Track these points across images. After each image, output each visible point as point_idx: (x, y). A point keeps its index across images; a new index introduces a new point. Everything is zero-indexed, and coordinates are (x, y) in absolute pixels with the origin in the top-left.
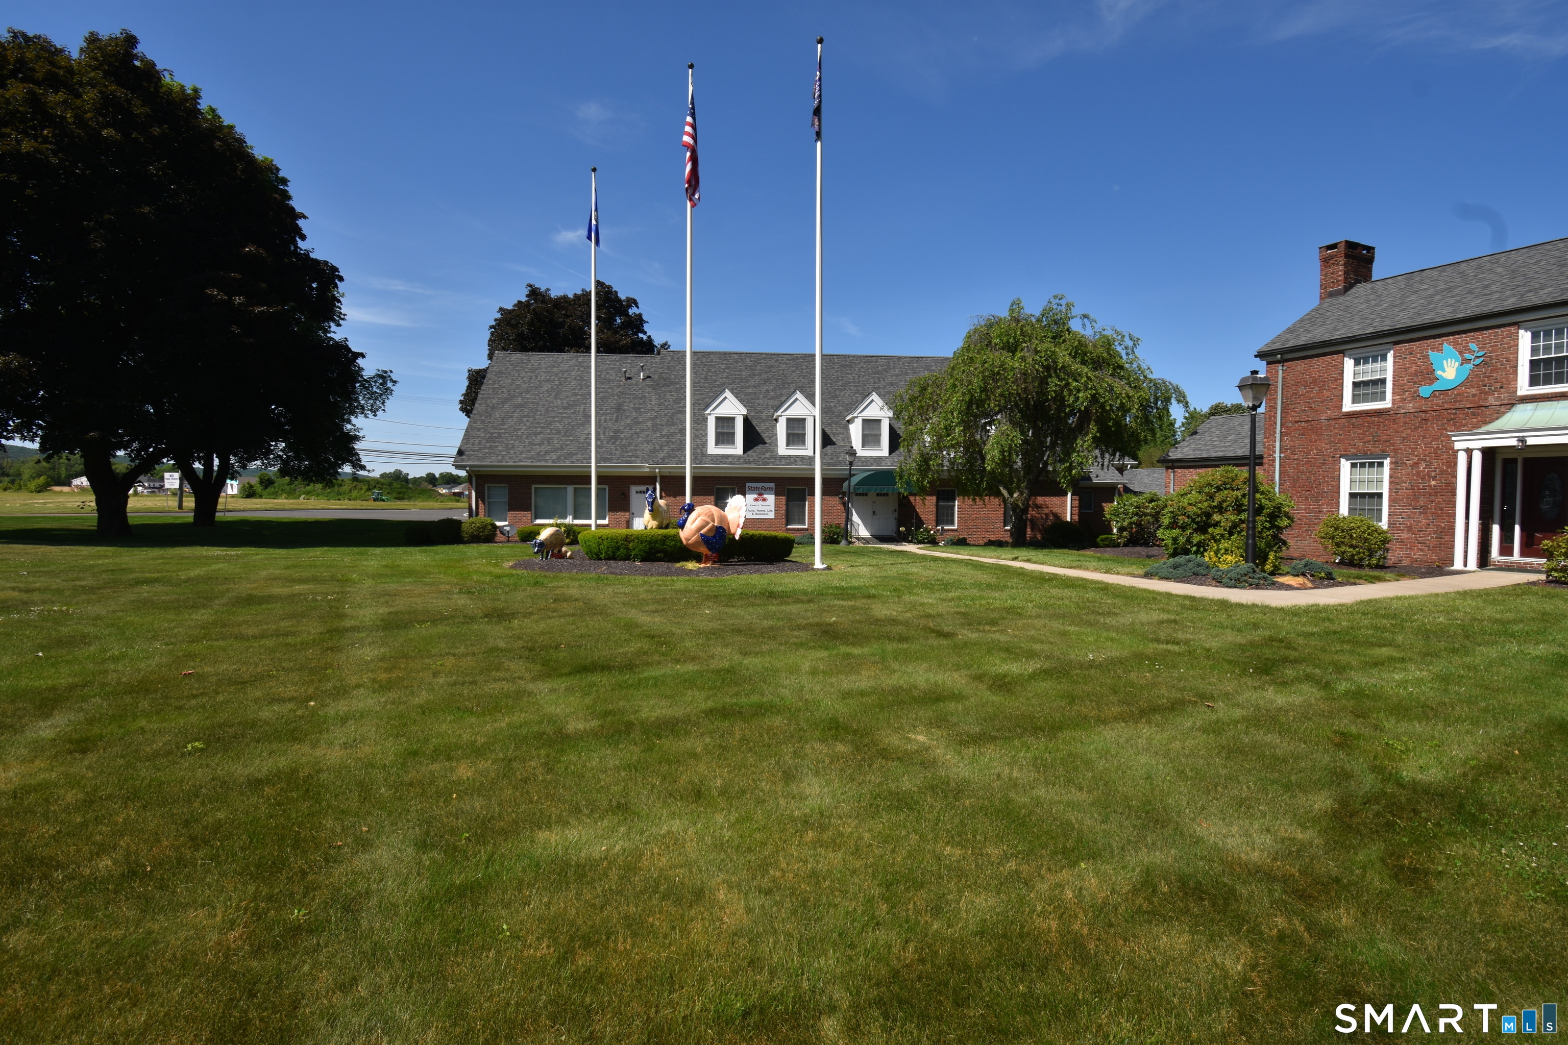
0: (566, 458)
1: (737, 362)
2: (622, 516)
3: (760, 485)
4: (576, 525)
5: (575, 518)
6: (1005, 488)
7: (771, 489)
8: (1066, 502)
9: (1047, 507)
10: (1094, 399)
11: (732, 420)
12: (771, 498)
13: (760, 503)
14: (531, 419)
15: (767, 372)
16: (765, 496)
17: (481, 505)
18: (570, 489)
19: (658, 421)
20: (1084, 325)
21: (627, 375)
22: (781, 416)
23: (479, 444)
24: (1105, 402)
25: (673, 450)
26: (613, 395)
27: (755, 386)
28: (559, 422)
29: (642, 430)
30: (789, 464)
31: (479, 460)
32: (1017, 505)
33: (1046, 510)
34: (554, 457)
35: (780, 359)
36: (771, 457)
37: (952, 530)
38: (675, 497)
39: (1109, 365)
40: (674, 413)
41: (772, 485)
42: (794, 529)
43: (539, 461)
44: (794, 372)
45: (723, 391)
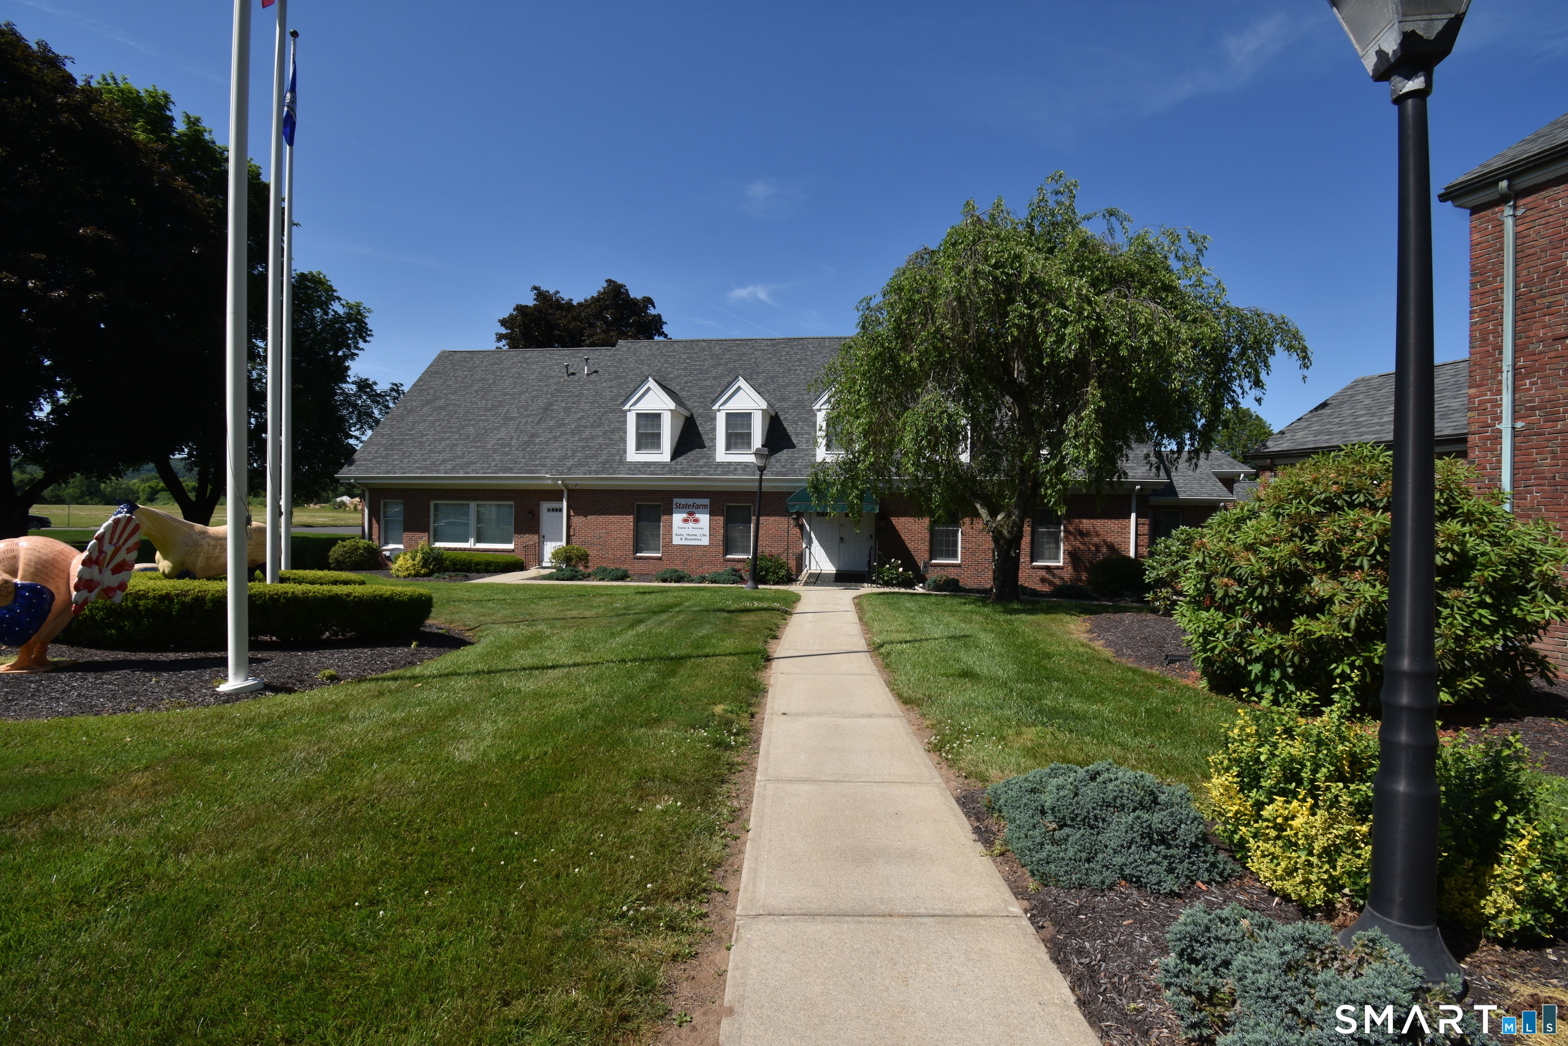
0: (462, 468)
1: (703, 350)
2: (532, 539)
3: (690, 501)
4: (478, 550)
5: (478, 540)
6: (984, 505)
7: (705, 506)
8: (1129, 527)
9: (1098, 535)
10: (1096, 336)
11: (657, 416)
12: (704, 519)
13: (691, 524)
14: (444, 423)
15: (735, 361)
16: (697, 516)
17: (375, 525)
18: (473, 505)
19: (583, 423)
20: (1111, 230)
21: (571, 371)
22: (719, 410)
23: (376, 452)
24: (1120, 343)
25: (587, 457)
26: (547, 393)
27: (715, 378)
28: (473, 425)
29: (563, 434)
30: (726, 474)
31: (367, 471)
32: (1000, 533)
33: (1095, 540)
34: (449, 467)
35: (757, 345)
36: (706, 465)
37: (953, 566)
38: (585, 516)
39: (1143, 285)
40: (606, 412)
41: (706, 502)
42: (734, 560)
43: (431, 472)
44: (770, 359)
45: (645, 380)
